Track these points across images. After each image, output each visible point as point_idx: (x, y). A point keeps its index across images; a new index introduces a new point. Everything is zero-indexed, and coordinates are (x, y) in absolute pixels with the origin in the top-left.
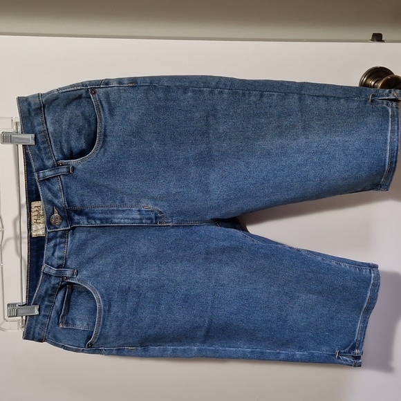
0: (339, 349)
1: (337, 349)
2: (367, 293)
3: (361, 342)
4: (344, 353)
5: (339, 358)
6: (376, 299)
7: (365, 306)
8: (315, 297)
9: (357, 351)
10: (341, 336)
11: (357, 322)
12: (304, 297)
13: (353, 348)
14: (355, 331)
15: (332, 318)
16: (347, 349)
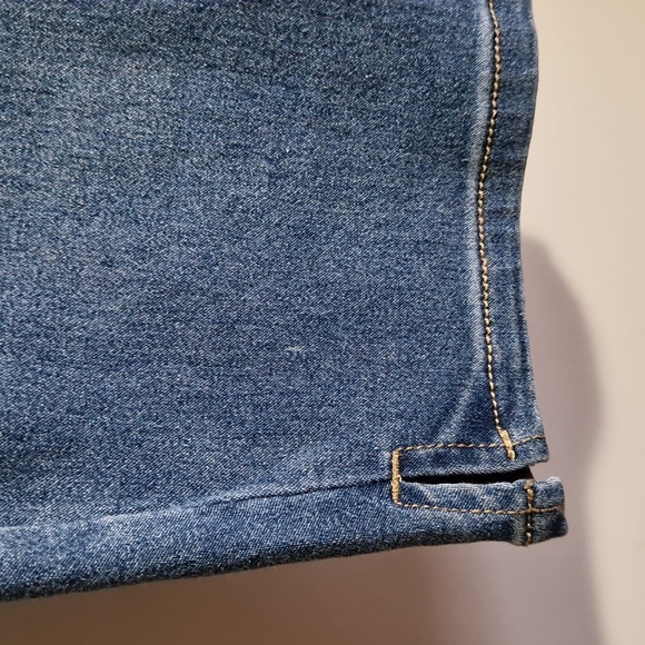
0: (401, 441)
1: (383, 441)
2: (473, 21)
3: (516, 376)
4: (439, 459)
5: (418, 498)
6: (531, 59)
7: (481, 115)
8: (161, 80)
9: (506, 439)
10: (390, 352)
11: (460, 249)
12: (84, 88)
13: (482, 422)
14: (463, 308)
15: (305, 233)
16: (447, 435)
